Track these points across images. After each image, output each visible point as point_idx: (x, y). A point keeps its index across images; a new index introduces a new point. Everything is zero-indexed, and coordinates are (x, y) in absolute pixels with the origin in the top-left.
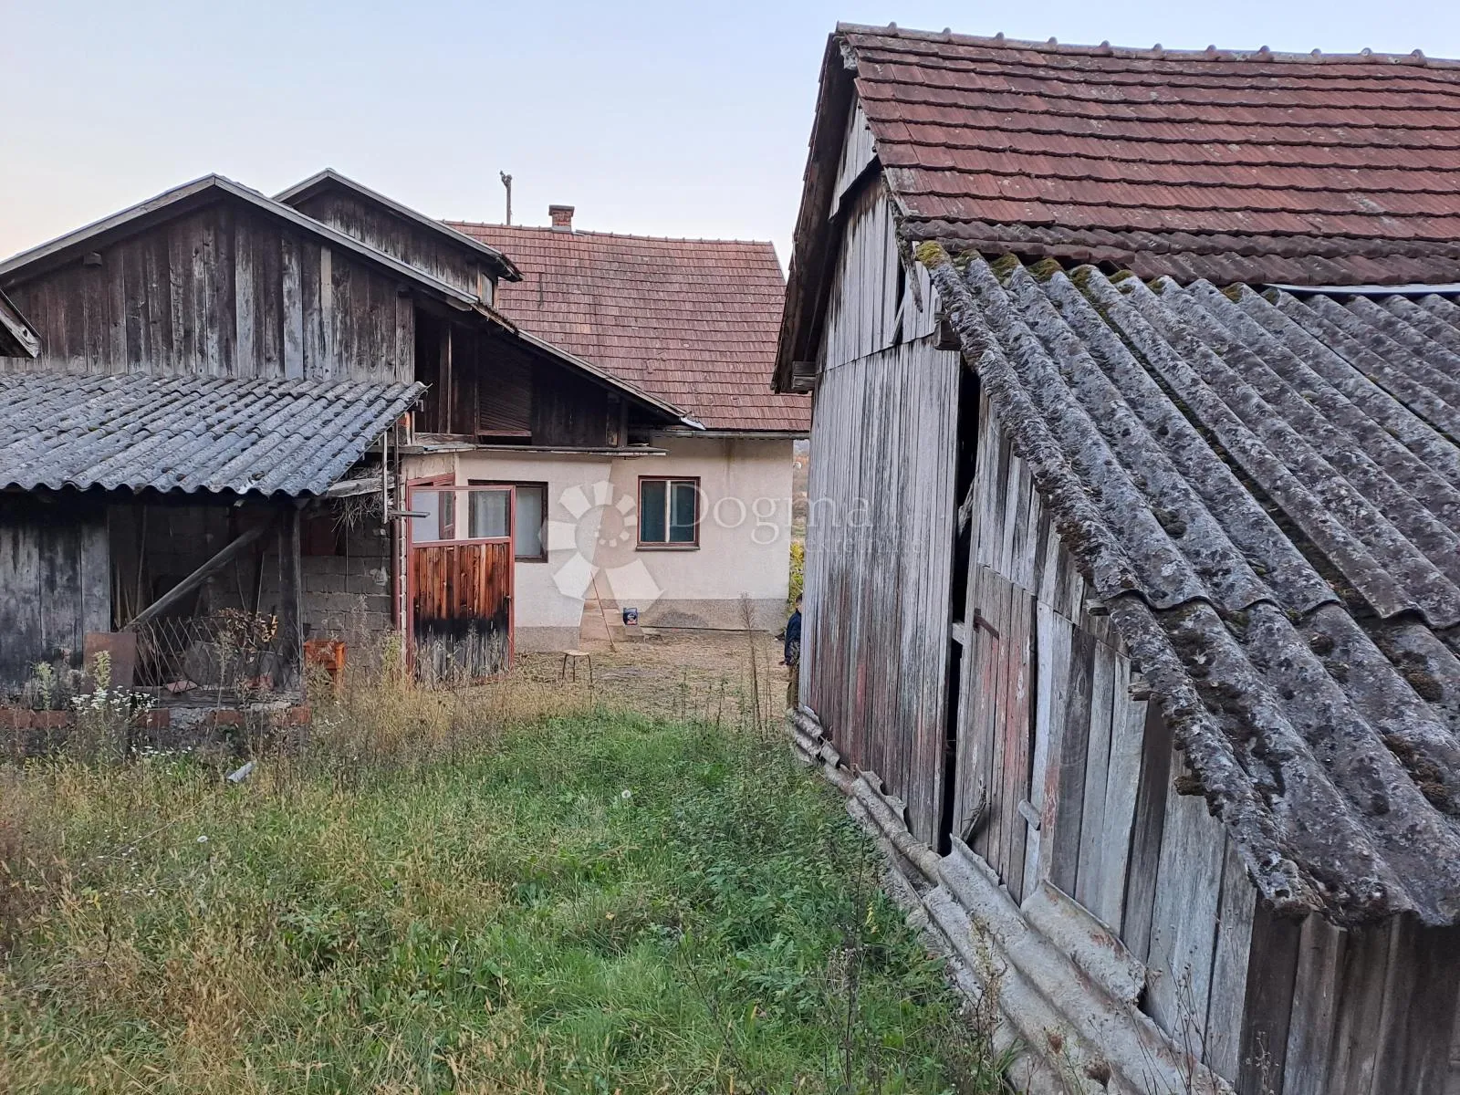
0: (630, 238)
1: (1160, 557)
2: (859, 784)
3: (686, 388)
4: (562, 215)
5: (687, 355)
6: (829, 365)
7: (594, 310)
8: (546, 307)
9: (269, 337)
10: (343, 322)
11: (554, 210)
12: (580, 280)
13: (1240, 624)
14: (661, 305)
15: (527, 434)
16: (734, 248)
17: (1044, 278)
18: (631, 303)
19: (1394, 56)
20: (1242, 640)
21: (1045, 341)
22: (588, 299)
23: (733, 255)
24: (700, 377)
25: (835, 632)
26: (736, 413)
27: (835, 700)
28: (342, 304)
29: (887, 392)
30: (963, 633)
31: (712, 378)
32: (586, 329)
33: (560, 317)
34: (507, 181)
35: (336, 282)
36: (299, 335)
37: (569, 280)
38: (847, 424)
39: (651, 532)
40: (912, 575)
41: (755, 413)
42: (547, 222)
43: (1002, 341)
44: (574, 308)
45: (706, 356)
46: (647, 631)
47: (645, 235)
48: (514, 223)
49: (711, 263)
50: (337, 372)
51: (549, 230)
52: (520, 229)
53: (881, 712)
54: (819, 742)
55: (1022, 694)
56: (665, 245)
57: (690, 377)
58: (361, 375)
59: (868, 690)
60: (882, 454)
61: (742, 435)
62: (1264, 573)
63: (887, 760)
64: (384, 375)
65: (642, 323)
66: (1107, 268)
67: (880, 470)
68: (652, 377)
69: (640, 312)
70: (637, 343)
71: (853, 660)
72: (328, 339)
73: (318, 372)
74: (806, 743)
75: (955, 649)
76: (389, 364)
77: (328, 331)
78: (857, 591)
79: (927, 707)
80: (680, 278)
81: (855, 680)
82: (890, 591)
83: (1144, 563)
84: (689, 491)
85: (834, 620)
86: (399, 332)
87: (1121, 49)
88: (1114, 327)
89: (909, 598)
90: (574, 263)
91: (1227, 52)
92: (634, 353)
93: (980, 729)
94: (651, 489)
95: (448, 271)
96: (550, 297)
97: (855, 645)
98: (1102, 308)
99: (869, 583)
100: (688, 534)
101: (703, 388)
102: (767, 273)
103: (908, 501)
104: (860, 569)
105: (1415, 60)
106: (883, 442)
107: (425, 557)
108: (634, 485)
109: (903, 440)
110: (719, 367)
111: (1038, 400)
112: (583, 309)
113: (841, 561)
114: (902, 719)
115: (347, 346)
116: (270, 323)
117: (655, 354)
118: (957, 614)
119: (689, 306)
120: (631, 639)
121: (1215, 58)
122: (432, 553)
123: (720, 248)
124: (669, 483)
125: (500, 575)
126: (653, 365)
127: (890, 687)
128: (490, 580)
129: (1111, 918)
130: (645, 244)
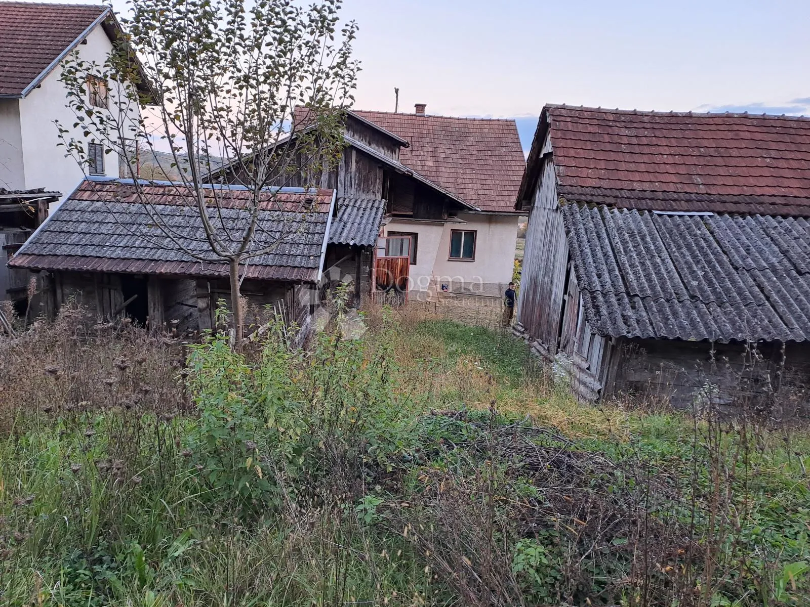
0: (450, 118)
1: (594, 282)
2: (535, 343)
3: (473, 192)
4: (420, 108)
5: (474, 176)
6: (536, 205)
7: (434, 155)
8: (414, 153)
9: (333, 182)
10: (359, 177)
11: (417, 106)
12: (428, 140)
13: (605, 295)
14: (463, 152)
15: (412, 213)
16: (497, 123)
17: (591, 209)
18: (450, 151)
19: (737, 114)
20: (604, 298)
21: (586, 229)
22: (431, 149)
23: (496, 127)
24: (479, 187)
25: (531, 297)
26: (495, 204)
27: (529, 318)
28: (358, 170)
29: (553, 223)
30: (566, 297)
31: (485, 187)
32: (431, 164)
33: (420, 158)
34: (397, 91)
35: (357, 162)
36: (343, 182)
37: (424, 140)
38: (540, 228)
39: (454, 253)
40: (555, 281)
41: (503, 204)
42: (413, 111)
43: (575, 229)
44: (426, 154)
45: (483, 177)
46: (451, 295)
47: (456, 116)
48: (399, 111)
49: (486, 131)
50: (355, 195)
51: (415, 115)
52: (402, 114)
53: (544, 321)
54: (523, 333)
55: (576, 311)
56: (466, 122)
57: (475, 186)
58: (363, 196)
59: (540, 315)
60: (550, 242)
61: (497, 213)
62: (614, 286)
63: (544, 335)
64: (372, 197)
65: (455, 160)
66: (610, 205)
67: (549, 247)
68: (459, 187)
69: (454, 156)
70: (453, 170)
71: (537, 306)
72: (353, 183)
73: (349, 195)
74: (518, 334)
75: (564, 301)
76: (373, 192)
77: (353, 180)
78: (539, 284)
79: (556, 318)
80: (472, 139)
81: (537, 311)
82: (549, 285)
83: (590, 283)
84: (472, 235)
85: (531, 293)
86: (378, 181)
87: (640, 112)
88: (605, 226)
89: (554, 287)
90: (425, 131)
91: (676, 113)
92: (451, 175)
93: (567, 321)
94: (456, 234)
95: (385, 148)
96: (416, 148)
97: (537, 301)
98: (603, 219)
99: (543, 281)
100: (470, 254)
101: (481, 192)
102: (512, 136)
103: (556, 258)
104: (541, 277)
105: (744, 116)
106: (551, 238)
107: (380, 262)
108: (449, 233)
109: (556, 240)
110: (488, 182)
111: (580, 246)
112: (430, 154)
113: (534, 274)
114: (549, 322)
115: (359, 185)
116: (334, 176)
117: (460, 176)
118: (565, 293)
119: (476, 153)
120: (445, 297)
121: (672, 115)
122: (383, 261)
123: (491, 123)
124: (463, 233)
125: (404, 270)
126: (459, 181)
127: (547, 313)
128: (401, 271)
129: (585, 356)
130: (457, 121)
